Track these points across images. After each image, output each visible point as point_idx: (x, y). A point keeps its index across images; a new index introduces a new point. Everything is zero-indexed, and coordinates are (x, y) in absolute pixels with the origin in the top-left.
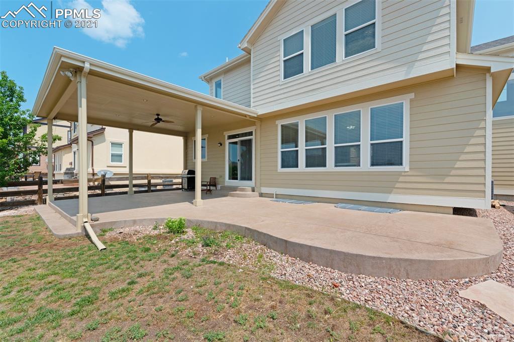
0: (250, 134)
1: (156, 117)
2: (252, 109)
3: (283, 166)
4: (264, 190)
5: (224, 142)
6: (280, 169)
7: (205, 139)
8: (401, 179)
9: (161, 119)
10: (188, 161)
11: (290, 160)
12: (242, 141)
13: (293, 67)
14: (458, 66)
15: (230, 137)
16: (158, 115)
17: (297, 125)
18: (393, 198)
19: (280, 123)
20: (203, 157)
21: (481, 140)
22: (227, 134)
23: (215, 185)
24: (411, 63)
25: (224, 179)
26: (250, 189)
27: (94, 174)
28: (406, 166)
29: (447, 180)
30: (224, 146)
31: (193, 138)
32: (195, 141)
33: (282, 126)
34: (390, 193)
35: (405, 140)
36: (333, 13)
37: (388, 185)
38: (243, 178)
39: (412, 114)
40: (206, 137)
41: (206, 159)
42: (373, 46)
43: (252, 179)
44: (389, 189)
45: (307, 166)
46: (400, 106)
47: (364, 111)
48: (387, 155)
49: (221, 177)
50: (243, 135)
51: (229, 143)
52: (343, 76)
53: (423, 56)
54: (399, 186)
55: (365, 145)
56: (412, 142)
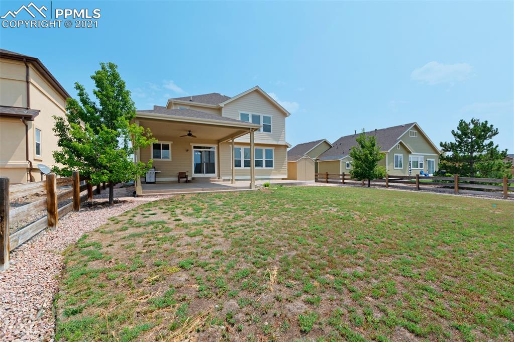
0: (213, 148)
3: (235, 167)
4: (224, 178)
5: (191, 150)
8: (273, 171)
11: (238, 164)
12: (206, 151)
15: (195, 147)
16: (190, 131)
17: (240, 149)
18: (271, 177)
22: (193, 145)
25: (191, 173)
28: (274, 168)
29: (281, 171)
30: (191, 152)
35: (273, 160)
36: (259, 114)
37: (269, 173)
38: (207, 172)
39: (274, 153)
40: (170, 143)
41: (170, 159)
42: (270, 132)
43: (214, 173)
44: (270, 175)
45: (245, 167)
46: (272, 150)
47: (264, 149)
48: (269, 164)
49: (187, 172)
50: (207, 148)
51: (195, 151)
52: (262, 137)
53: (280, 140)
54: (272, 173)
55: (264, 160)
56: (275, 161)
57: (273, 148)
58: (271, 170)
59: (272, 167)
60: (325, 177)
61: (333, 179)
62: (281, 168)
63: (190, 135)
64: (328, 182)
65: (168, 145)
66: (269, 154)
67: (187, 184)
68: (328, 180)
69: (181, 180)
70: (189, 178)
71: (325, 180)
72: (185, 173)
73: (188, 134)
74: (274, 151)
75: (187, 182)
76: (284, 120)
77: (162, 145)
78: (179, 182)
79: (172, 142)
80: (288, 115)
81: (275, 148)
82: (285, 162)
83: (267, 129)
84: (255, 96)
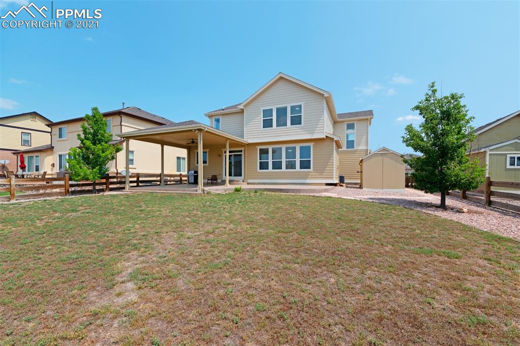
0: (241, 151)
2: (245, 140)
3: (260, 169)
4: (249, 181)
5: (222, 155)
7: (206, 152)
8: (310, 174)
10: (191, 165)
11: (264, 166)
12: (235, 155)
13: (267, 124)
14: (326, 136)
16: (193, 139)
17: (268, 149)
18: (308, 181)
19: (259, 148)
20: (205, 162)
21: (332, 164)
22: (224, 150)
23: (216, 180)
24: (313, 133)
25: (222, 175)
26: (242, 180)
27: (117, 173)
28: (312, 169)
29: (324, 174)
30: (222, 157)
31: (196, 151)
32: (197, 153)
33: (260, 149)
34: (306, 179)
35: (312, 159)
36: (286, 105)
37: (306, 176)
38: (235, 176)
39: (313, 150)
41: (207, 164)
42: (301, 124)
43: (241, 176)
44: (306, 178)
45: (273, 169)
47: (297, 147)
48: (305, 165)
50: (237, 151)
52: (290, 133)
53: (316, 131)
54: (309, 176)
55: (298, 160)
56: (313, 160)
57: (311, 145)
58: (309, 172)
62: (323, 172)
66: (305, 152)
72: (216, 176)
74: (313, 147)
75: (217, 183)
79: (208, 150)
81: (313, 143)
82: (330, 161)
83: (296, 121)
84: (281, 85)
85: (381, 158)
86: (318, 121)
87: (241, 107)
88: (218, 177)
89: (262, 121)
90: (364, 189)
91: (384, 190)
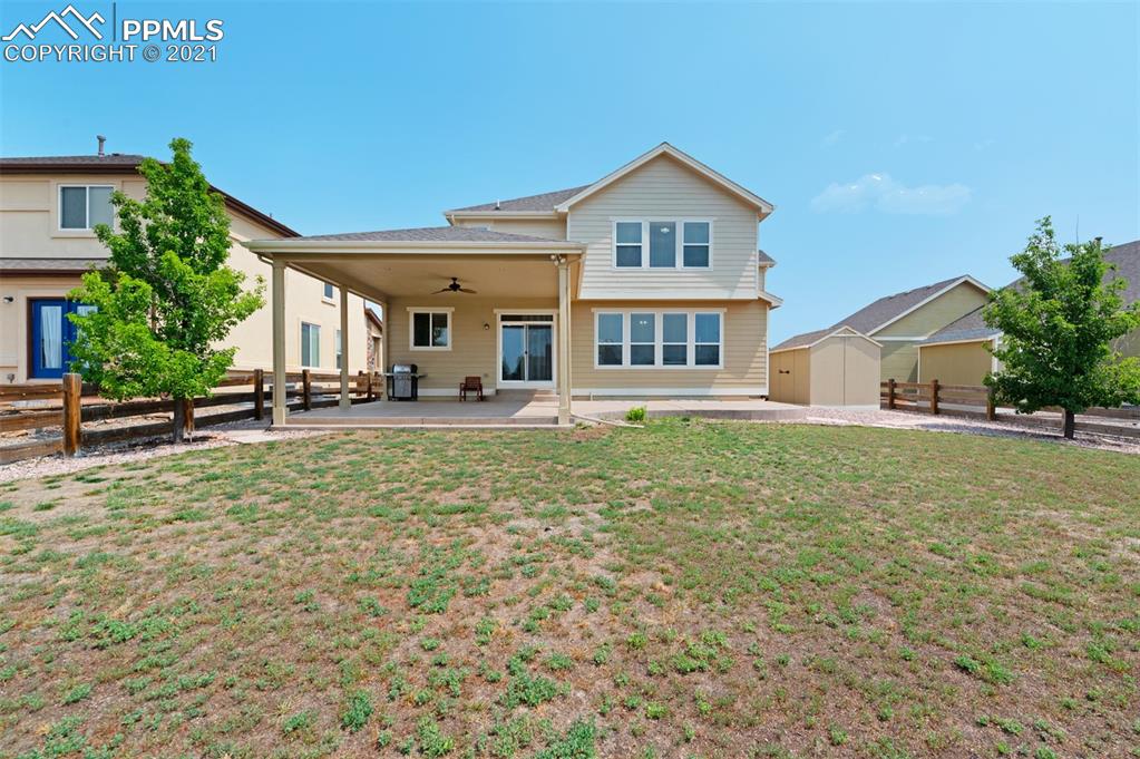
0: (550, 318)
1: (452, 283)
4: (580, 392)
5: (495, 325)
6: (597, 366)
8: (719, 376)
9: (459, 286)
10: (392, 349)
12: (531, 327)
13: (628, 257)
14: (758, 297)
16: (455, 279)
17: (620, 316)
18: (713, 391)
21: (763, 355)
22: (499, 313)
24: (732, 288)
25: (495, 378)
26: (553, 391)
28: (721, 366)
29: (748, 376)
30: (495, 330)
31: (411, 310)
33: (601, 316)
34: (710, 387)
35: (721, 344)
36: (673, 220)
37: (709, 381)
38: (533, 377)
39: (725, 325)
40: (448, 311)
41: (449, 348)
42: (707, 265)
43: (550, 379)
44: (709, 385)
46: (718, 316)
47: (691, 316)
48: (709, 356)
49: (486, 375)
50: (537, 318)
51: (504, 327)
52: (682, 283)
53: (740, 285)
54: (717, 381)
55: (691, 345)
56: (725, 346)
57: (721, 312)
58: (717, 372)
59: (717, 363)
60: (931, 394)
61: (955, 402)
62: (746, 373)
63: (455, 287)
64: (937, 412)
65: (445, 316)
66: (707, 327)
67: (482, 405)
68: (940, 405)
69: (469, 394)
70: (487, 392)
71: (928, 404)
72: (479, 378)
73: (451, 286)
74: (725, 320)
75: (482, 399)
76: (755, 227)
77: (434, 315)
78: (463, 399)
79: (453, 309)
80: (764, 210)
81: (725, 310)
82: (760, 349)
83: (697, 257)
84: (662, 171)
85: (841, 346)
86: (743, 263)
87: (563, 208)
88: (483, 381)
89: (615, 249)
90: (812, 406)
91: (847, 407)
